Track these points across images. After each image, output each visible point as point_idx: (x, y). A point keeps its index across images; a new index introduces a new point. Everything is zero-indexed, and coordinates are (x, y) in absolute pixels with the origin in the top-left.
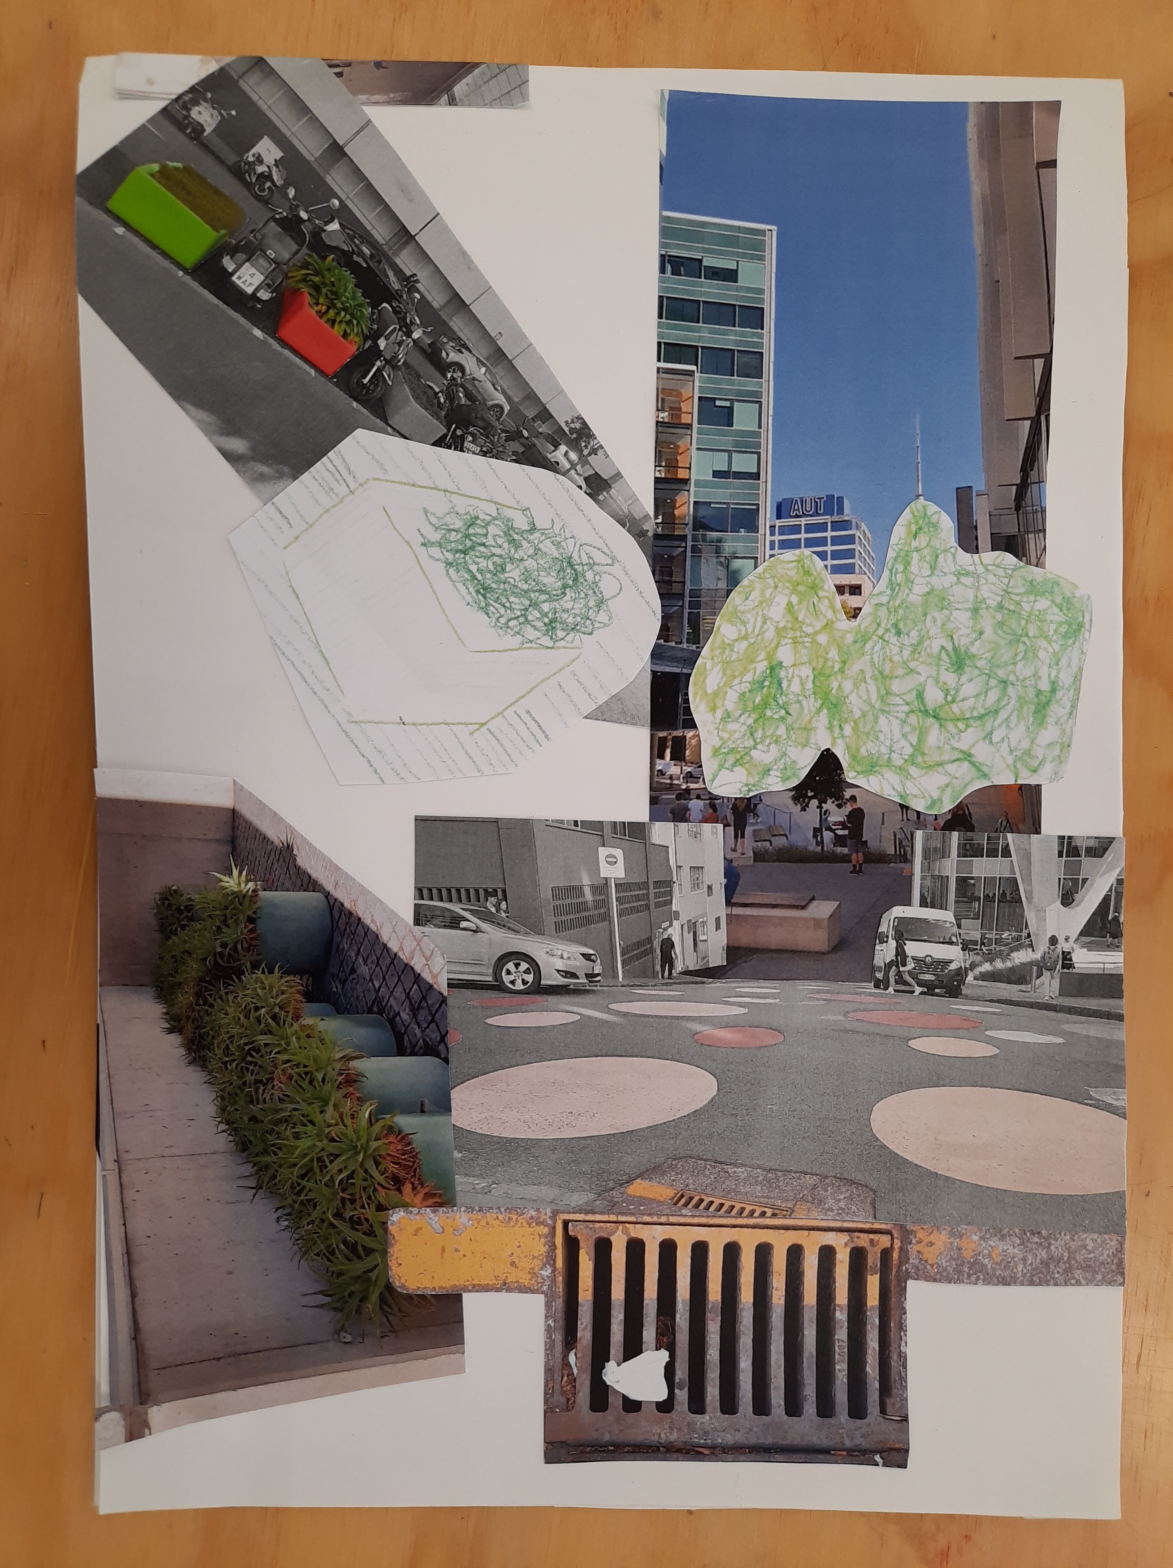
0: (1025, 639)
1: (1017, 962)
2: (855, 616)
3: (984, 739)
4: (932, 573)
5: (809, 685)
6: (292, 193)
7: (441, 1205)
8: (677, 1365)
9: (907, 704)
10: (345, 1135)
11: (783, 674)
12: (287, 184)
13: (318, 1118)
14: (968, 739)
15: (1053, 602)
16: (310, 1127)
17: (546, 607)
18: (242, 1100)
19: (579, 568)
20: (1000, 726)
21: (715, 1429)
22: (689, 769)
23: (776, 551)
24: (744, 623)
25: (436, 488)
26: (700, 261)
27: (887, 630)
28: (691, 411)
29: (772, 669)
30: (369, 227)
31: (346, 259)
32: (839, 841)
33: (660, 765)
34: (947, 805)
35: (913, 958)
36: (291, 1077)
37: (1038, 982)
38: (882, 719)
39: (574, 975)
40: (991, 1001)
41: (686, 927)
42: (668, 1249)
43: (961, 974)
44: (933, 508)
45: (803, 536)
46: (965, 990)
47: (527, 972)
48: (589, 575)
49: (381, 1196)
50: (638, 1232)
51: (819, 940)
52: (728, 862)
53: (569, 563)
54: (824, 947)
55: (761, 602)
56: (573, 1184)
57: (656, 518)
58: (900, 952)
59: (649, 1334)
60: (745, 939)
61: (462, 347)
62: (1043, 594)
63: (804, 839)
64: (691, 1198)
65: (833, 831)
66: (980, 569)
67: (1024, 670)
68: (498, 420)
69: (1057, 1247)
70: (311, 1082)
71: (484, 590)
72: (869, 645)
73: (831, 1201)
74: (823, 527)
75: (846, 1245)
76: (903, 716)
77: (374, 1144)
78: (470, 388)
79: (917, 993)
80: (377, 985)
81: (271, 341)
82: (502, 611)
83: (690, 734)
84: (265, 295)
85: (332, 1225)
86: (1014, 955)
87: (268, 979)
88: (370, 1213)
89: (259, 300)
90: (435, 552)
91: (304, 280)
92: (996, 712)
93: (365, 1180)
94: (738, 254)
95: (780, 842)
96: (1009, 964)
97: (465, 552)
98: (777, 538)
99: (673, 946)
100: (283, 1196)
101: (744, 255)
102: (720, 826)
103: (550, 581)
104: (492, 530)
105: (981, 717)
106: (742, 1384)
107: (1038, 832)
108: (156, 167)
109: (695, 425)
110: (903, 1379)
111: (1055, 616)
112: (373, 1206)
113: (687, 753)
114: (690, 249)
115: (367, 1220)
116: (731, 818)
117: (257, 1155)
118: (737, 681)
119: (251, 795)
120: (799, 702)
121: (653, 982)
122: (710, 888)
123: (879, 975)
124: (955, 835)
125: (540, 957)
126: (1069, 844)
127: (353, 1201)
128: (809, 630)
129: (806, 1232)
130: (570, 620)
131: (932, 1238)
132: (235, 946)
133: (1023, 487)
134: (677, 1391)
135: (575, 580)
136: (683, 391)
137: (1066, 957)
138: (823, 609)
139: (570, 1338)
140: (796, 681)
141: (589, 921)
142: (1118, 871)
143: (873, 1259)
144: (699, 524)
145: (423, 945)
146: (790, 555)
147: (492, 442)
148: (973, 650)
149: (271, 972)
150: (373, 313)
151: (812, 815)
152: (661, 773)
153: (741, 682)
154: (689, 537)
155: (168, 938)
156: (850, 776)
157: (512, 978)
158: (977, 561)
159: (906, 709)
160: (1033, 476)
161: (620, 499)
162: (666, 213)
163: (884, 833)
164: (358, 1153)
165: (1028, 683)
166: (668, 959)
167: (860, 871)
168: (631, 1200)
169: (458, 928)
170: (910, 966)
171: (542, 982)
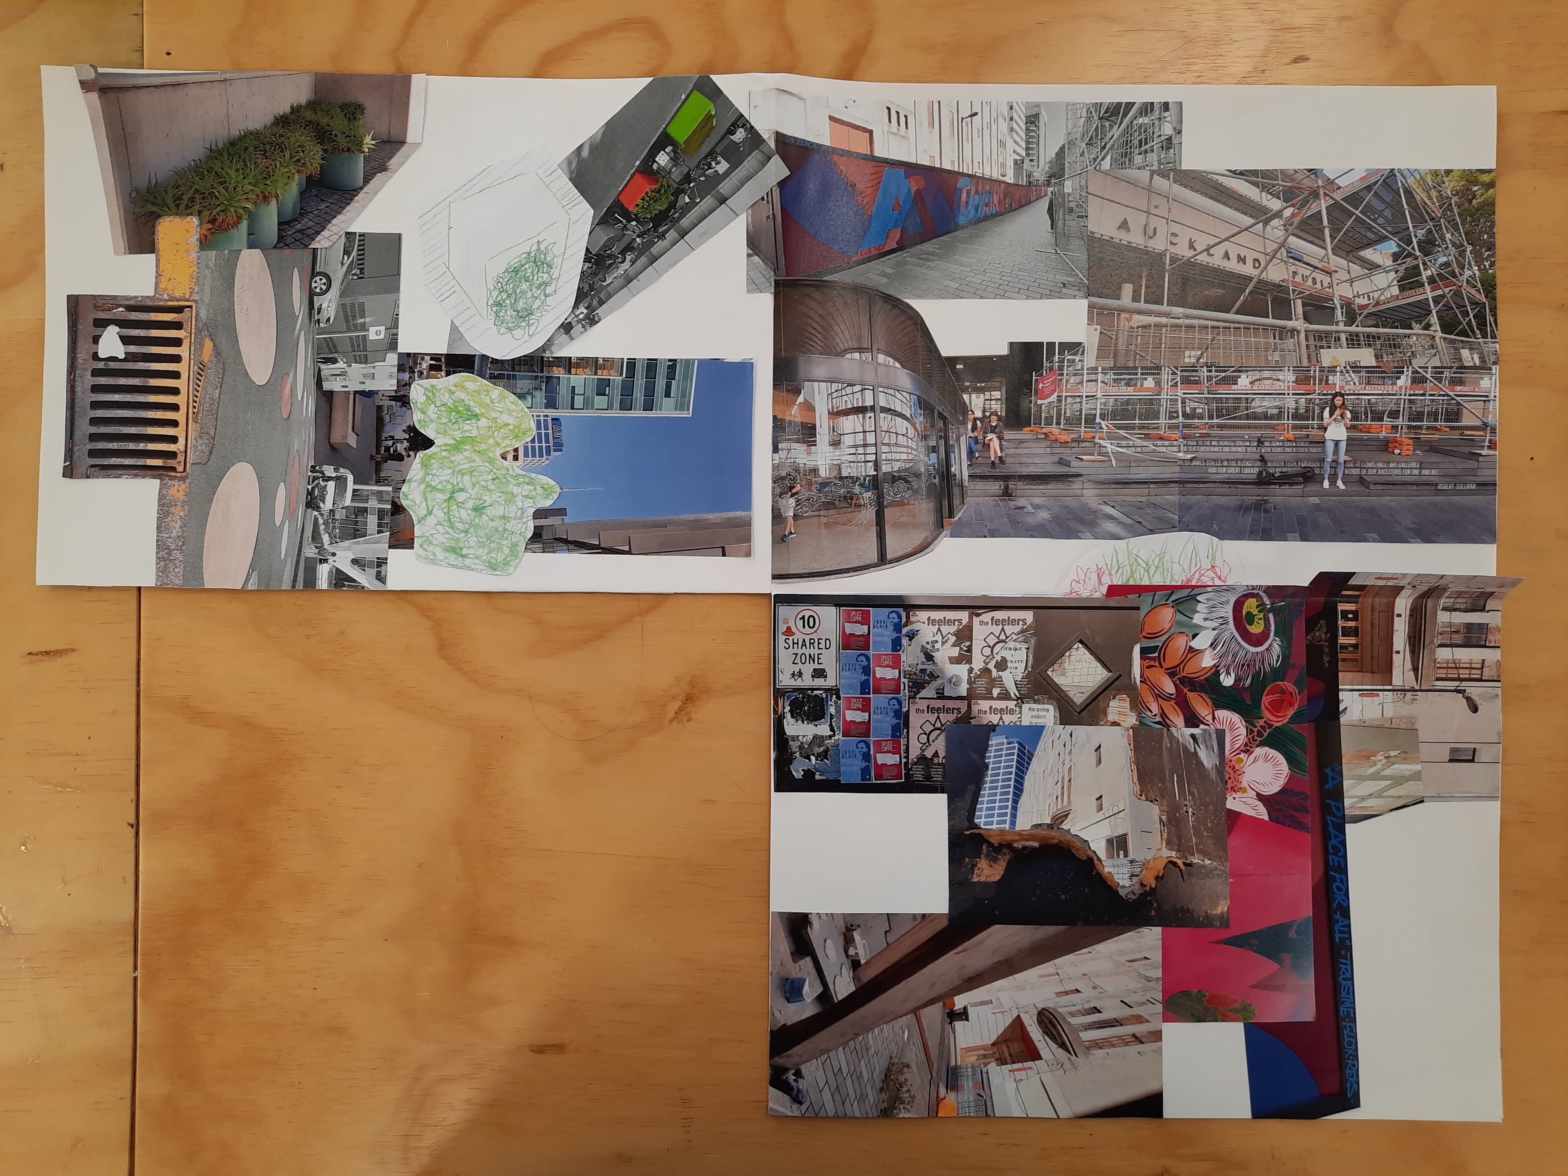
0: (488, 542)
1: (323, 536)
2: (502, 458)
3: (438, 522)
4: (523, 496)
5: (467, 435)
6: (702, 179)
7: (201, 243)
8: (117, 363)
9: (457, 483)
10: (237, 195)
11: (473, 421)
12: (707, 177)
13: (246, 181)
14: (439, 514)
15: (507, 556)
16: (242, 177)
17: (508, 302)
18: (256, 143)
19: (527, 319)
20: (445, 529)
21: (83, 382)
22: (425, 373)
23: (535, 418)
24: (499, 402)
25: (565, 248)
26: (674, 379)
27: (495, 474)
28: (603, 375)
29: (476, 416)
30: (687, 216)
31: (672, 205)
32: (387, 449)
33: (427, 358)
34: (404, 503)
35: (326, 485)
36: (267, 168)
37: (313, 547)
38: (450, 471)
39: (319, 313)
40: (303, 523)
41: (343, 370)
42: (177, 359)
43: (317, 508)
44: (556, 496)
45: (543, 431)
46: (309, 510)
47: (321, 289)
48: (523, 324)
49: (206, 213)
50: (186, 343)
51: (336, 438)
52: (377, 392)
53: (530, 314)
54: (332, 441)
55: (510, 410)
56: (211, 311)
57: (552, 358)
58: (330, 479)
59: (133, 349)
60: (337, 400)
61: (633, 262)
62: (511, 551)
63: (388, 431)
64: (203, 371)
65: (392, 446)
66: (525, 520)
67: (473, 541)
68: (599, 280)
69: (176, 554)
70: (265, 178)
71: (516, 271)
72: (488, 465)
73: (201, 442)
74: (547, 441)
75: (178, 449)
76: (451, 481)
77: (232, 210)
78: (614, 266)
79: (308, 486)
80: (315, 212)
81: (634, 169)
82: (506, 280)
83: (443, 373)
84: (655, 166)
85: (191, 188)
86: (327, 535)
87: (318, 157)
88: (197, 207)
89: (652, 164)
90: (535, 247)
91: (662, 185)
92: (452, 528)
93: (214, 205)
94: (678, 397)
95: (387, 419)
96: (322, 532)
97: (535, 262)
98: (542, 418)
99: (334, 364)
100: (206, 163)
101: (677, 401)
102: (395, 388)
103: (521, 304)
104: (546, 276)
105: (450, 520)
106: (107, 395)
107: (390, 547)
108: (713, 113)
109: (597, 377)
110: (109, 476)
111: (500, 557)
112: (200, 209)
113: (433, 372)
114: (680, 374)
115: (194, 206)
116: (399, 394)
117: (228, 150)
118: (471, 398)
119: (414, 152)
120: (459, 429)
121: (315, 353)
122: (364, 383)
123: (317, 468)
124: (390, 507)
125: (329, 296)
126: (383, 563)
127: (203, 198)
128: (496, 434)
129: (185, 429)
130: (501, 314)
131: (181, 491)
132: (336, 141)
133: (566, 541)
134: (103, 363)
135: (521, 317)
136: (613, 371)
137: (326, 561)
138: (506, 441)
139: (130, 308)
140: (470, 428)
141: (347, 321)
142: (369, 587)
143: (171, 463)
144: (549, 379)
145: (335, 236)
146: (533, 426)
147: (588, 277)
148: (484, 516)
149: (322, 159)
150: (647, 218)
151: (400, 434)
152: (423, 359)
153: (469, 400)
154: (542, 374)
155: (340, 107)
156: (420, 454)
157: (318, 281)
158: (529, 519)
159: (455, 483)
160: (572, 547)
161: (560, 339)
162: (696, 361)
163: (391, 472)
164: (228, 201)
165: (466, 543)
166: (327, 361)
167: (372, 459)
168: (202, 339)
169: (344, 254)
170: (322, 484)
171: (316, 297)
